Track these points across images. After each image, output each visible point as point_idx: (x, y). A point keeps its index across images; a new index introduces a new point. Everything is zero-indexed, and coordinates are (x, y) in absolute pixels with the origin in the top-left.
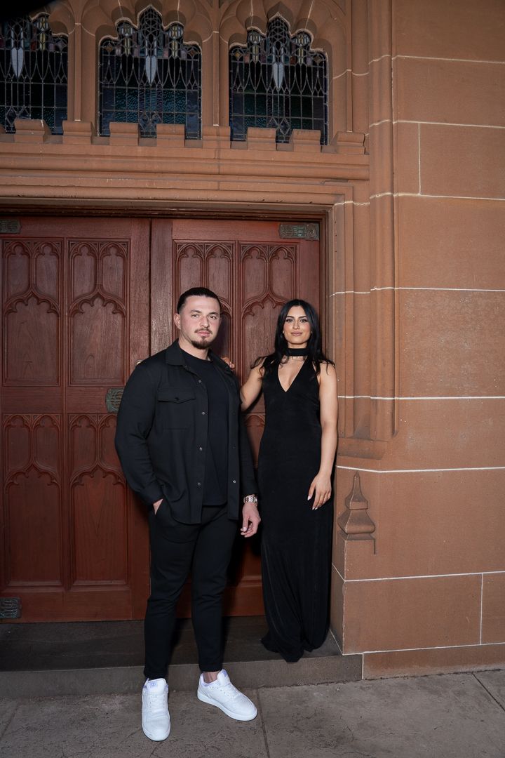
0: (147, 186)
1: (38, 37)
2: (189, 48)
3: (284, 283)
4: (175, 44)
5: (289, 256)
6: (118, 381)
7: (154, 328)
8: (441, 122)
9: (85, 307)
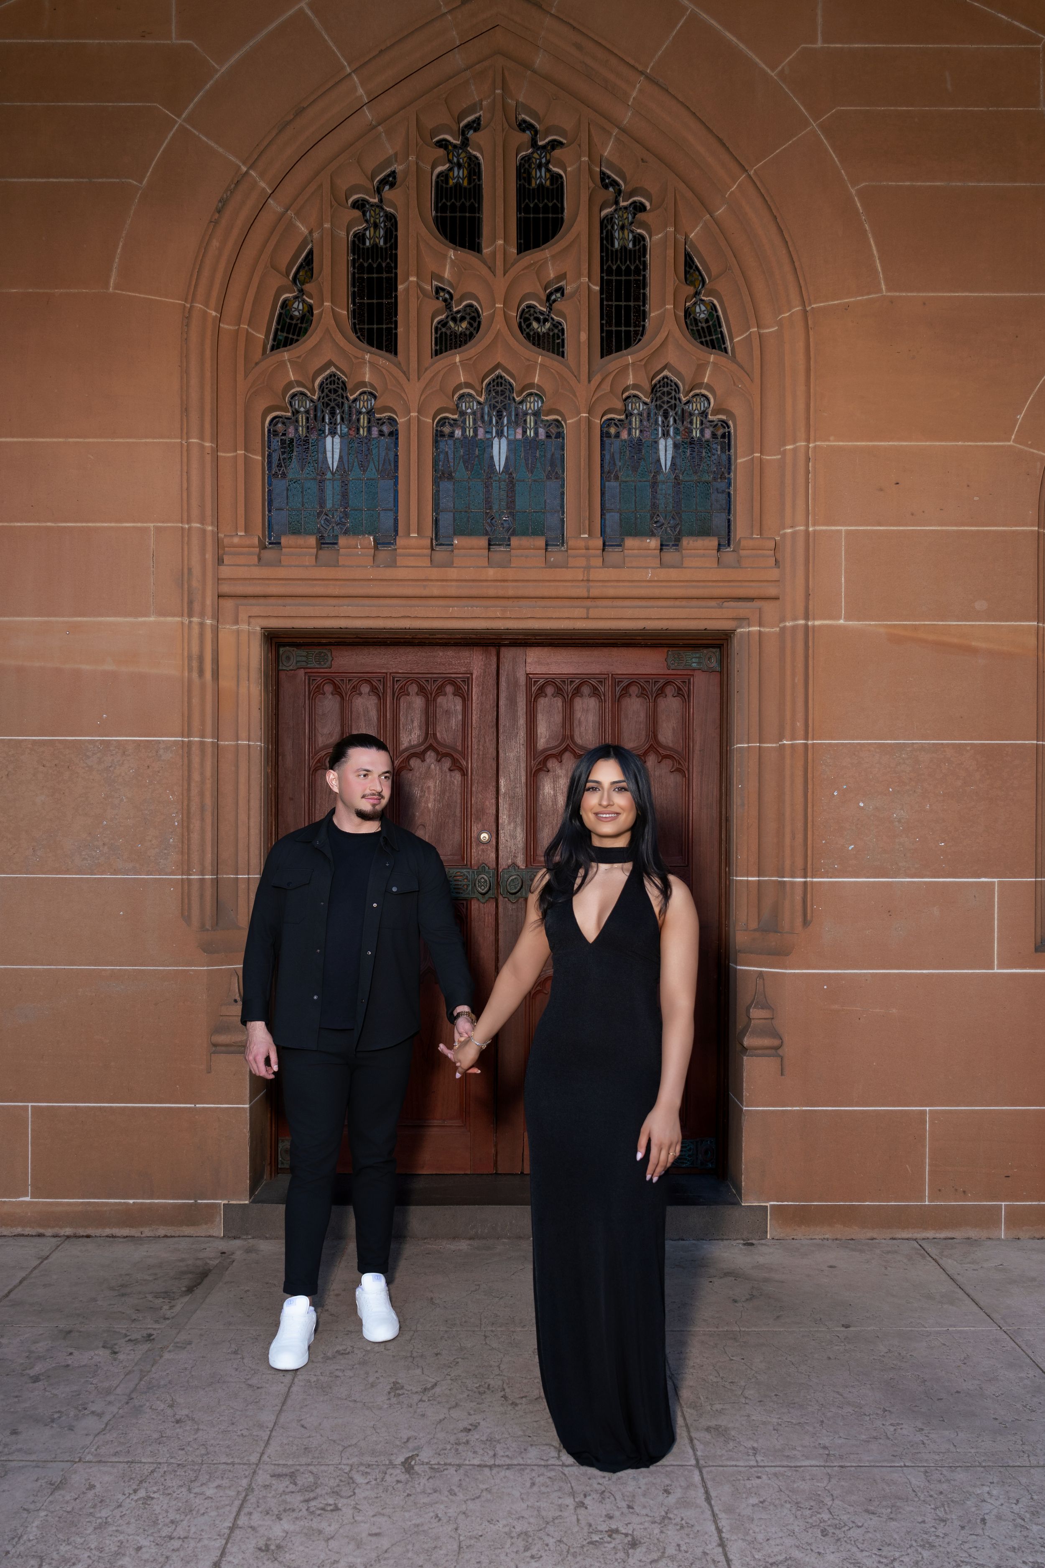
0: (499, 616)
1: (358, 420)
2: (548, 424)
3: (673, 729)
4: (530, 420)
5: (679, 693)
6: (456, 857)
7: (502, 790)
8: (874, 526)
9: (414, 763)
